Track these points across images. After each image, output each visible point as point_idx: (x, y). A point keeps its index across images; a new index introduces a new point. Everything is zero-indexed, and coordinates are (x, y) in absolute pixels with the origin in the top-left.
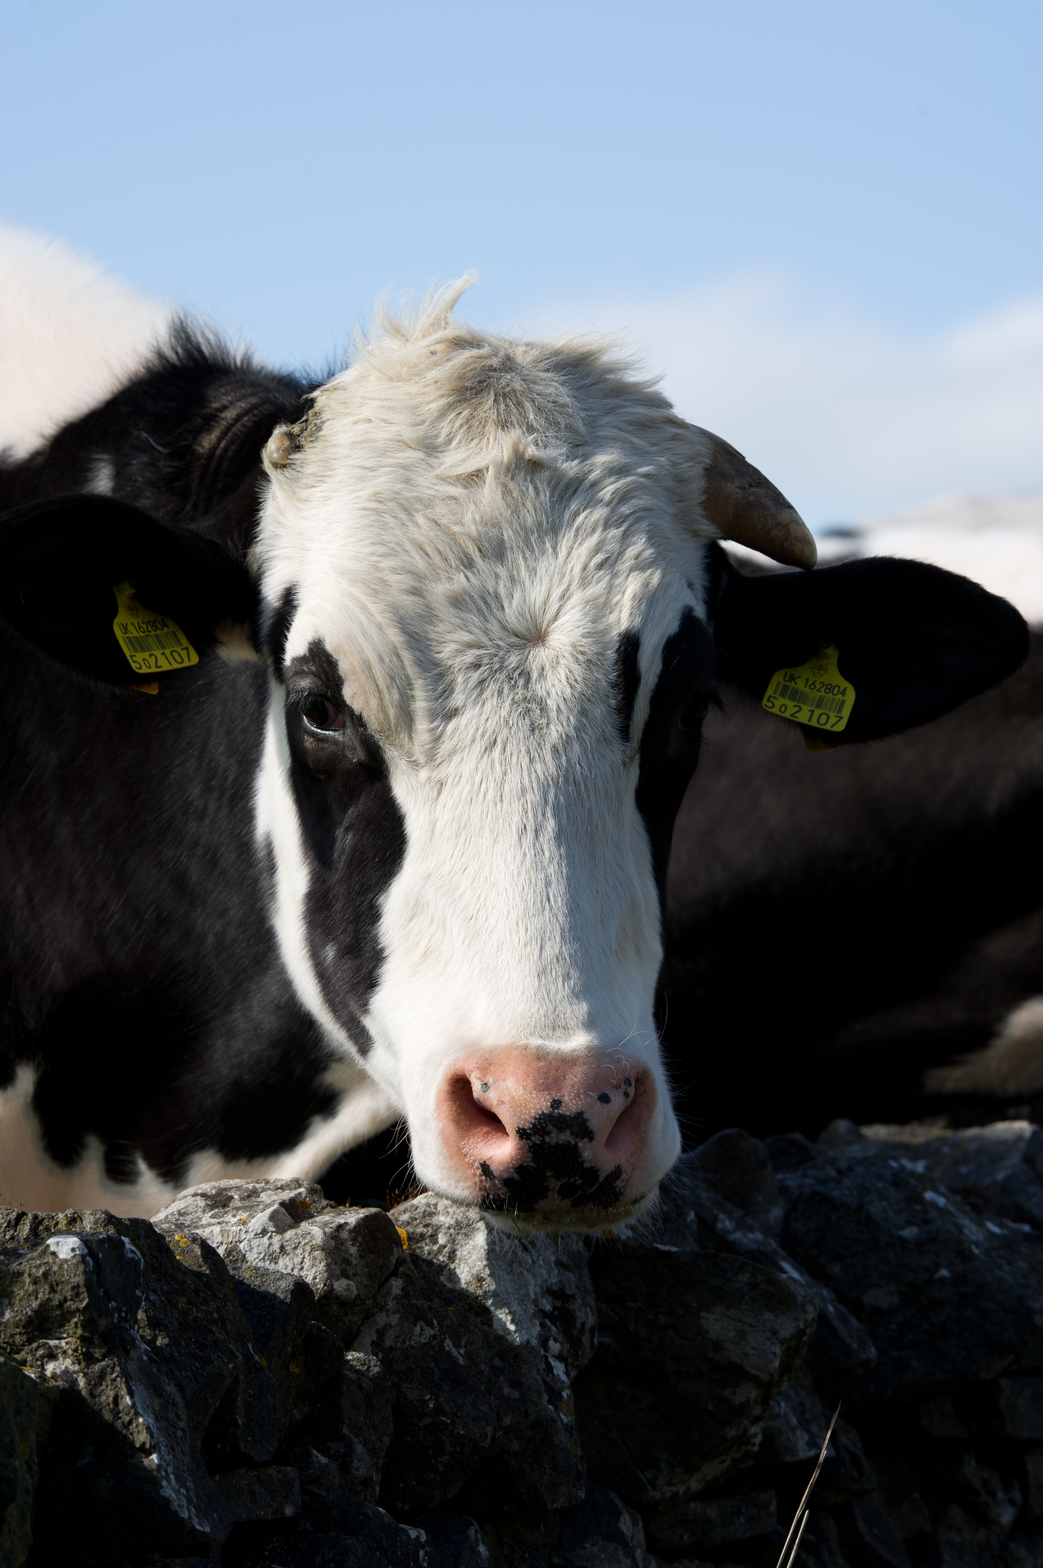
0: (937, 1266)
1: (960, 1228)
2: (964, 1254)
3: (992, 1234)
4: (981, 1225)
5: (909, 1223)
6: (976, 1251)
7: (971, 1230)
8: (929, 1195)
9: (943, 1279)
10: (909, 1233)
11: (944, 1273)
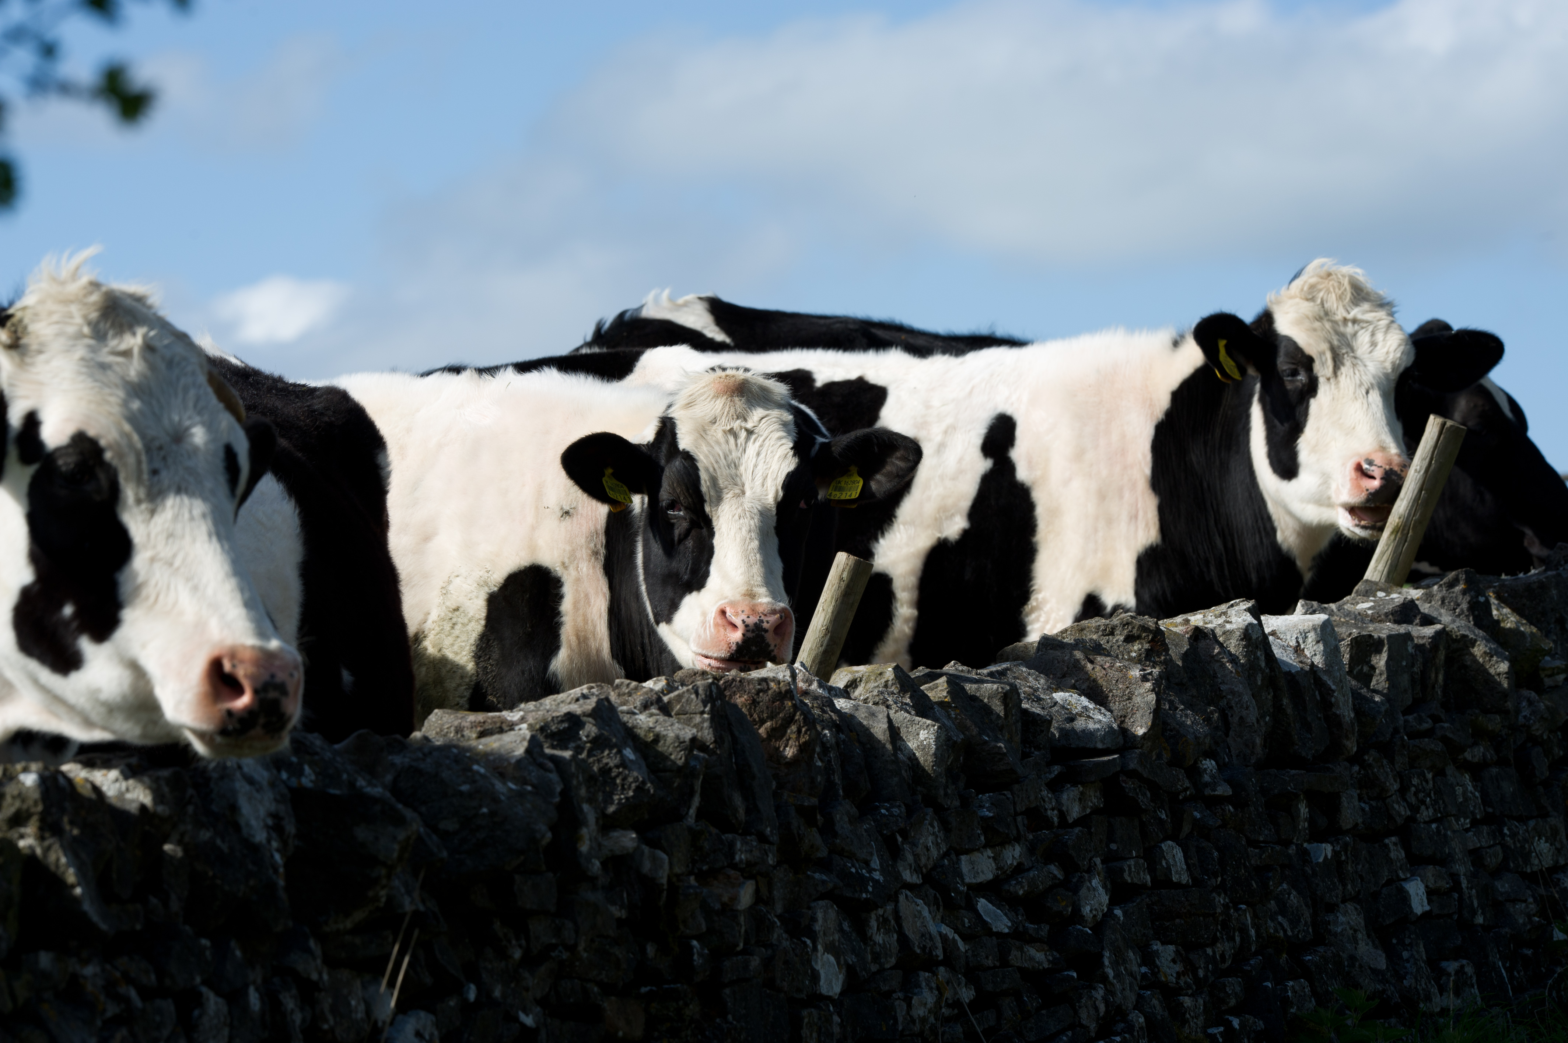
0: (481, 807)
1: (493, 785)
2: (495, 800)
3: (511, 789)
4: (504, 784)
5: (464, 783)
6: (503, 798)
7: (499, 786)
8: (475, 767)
9: (484, 814)
10: (465, 788)
11: (485, 810)
